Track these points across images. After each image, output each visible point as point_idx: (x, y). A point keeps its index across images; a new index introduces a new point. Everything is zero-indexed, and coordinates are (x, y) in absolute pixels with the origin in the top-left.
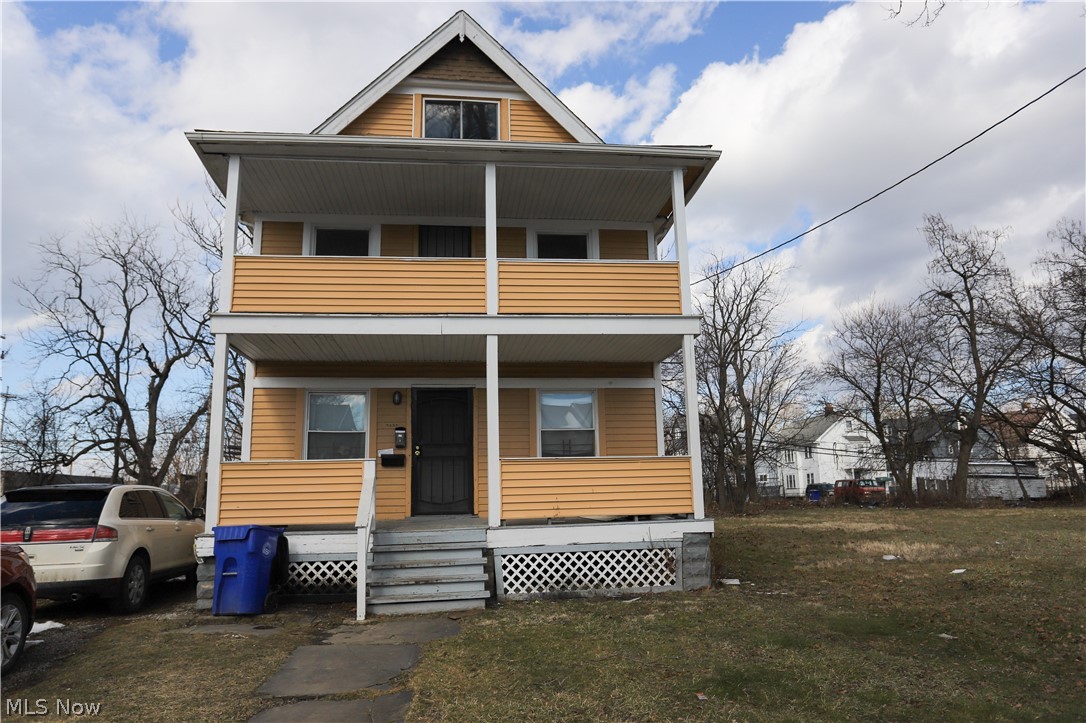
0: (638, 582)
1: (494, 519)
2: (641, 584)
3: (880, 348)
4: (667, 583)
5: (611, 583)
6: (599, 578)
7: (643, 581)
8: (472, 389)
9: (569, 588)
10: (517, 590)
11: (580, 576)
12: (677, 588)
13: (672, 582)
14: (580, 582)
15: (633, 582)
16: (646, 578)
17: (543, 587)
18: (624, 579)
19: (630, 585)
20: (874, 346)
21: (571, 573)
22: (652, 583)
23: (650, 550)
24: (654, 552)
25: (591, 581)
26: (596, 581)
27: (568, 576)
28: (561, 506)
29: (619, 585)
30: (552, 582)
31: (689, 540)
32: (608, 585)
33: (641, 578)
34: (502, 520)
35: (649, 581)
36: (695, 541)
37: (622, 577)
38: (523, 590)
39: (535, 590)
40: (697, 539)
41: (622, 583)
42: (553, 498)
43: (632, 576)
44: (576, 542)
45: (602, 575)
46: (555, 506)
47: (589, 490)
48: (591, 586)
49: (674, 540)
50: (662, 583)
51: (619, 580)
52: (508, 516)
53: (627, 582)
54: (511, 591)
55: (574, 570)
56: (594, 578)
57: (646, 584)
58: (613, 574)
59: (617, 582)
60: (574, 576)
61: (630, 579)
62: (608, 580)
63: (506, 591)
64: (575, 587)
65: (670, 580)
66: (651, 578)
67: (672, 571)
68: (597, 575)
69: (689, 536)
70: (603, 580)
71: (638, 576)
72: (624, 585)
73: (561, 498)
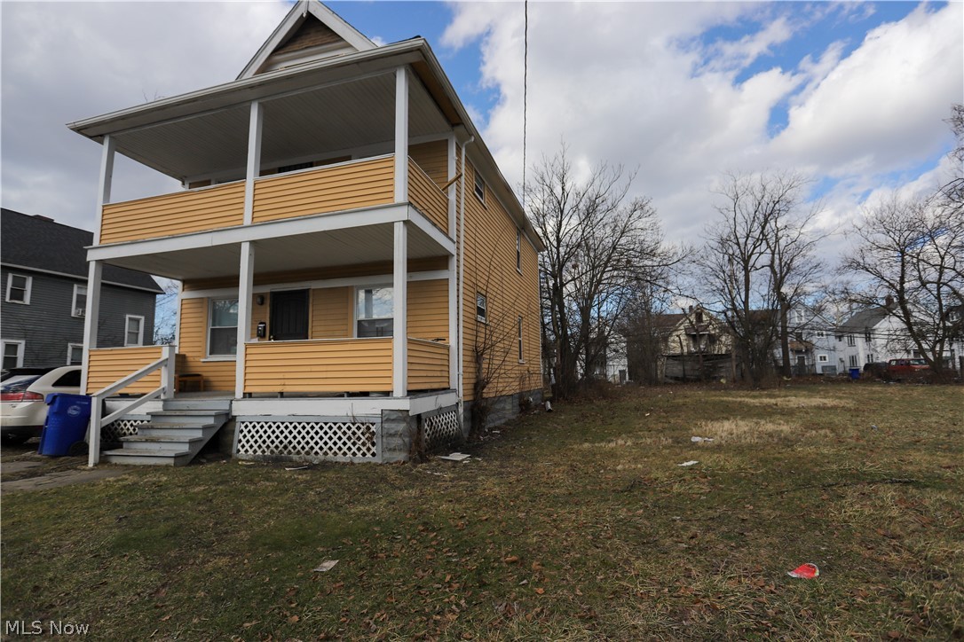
0: (342, 452)
1: (239, 393)
2: (345, 454)
3: (902, 241)
4: (369, 455)
5: (319, 451)
6: (310, 446)
7: (347, 451)
8: (308, 290)
9: (285, 452)
10: (247, 451)
11: (295, 442)
12: (378, 460)
13: (374, 455)
14: (294, 448)
15: (337, 451)
16: (349, 449)
17: (266, 450)
18: (330, 449)
19: (335, 454)
20: (897, 239)
21: (288, 440)
22: (354, 454)
23: (354, 424)
24: (356, 425)
25: (303, 448)
26: (307, 448)
27: (286, 442)
28: (287, 382)
29: (326, 454)
30: (272, 446)
31: (387, 417)
32: (316, 453)
33: (345, 449)
34: (244, 394)
35: (352, 451)
36: (392, 418)
37: (328, 446)
38: (251, 452)
39: (259, 453)
40: (394, 416)
41: (328, 451)
42: (281, 376)
43: (338, 446)
44: (294, 413)
45: (312, 443)
46: (282, 382)
47: (308, 369)
48: (303, 452)
49: (374, 416)
50: (364, 454)
51: (325, 448)
52: (249, 390)
53: (333, 451)
54: (242, 451)
55: (290, 437)
56: (305, 446)
57: (349, 454)
58: (321, 443)
59: (325, 450)
60: (290, 442)
61: (335, 448)
62: (317, 448)
63: (239, 451)
64: (290, 452)
65: (371, 452)
66: (354, 449)
67: (373, 444)
68: (308, 443)
69: (386, 412)
70: (312, 448)
71: (342, 446)
72: (330, 454)
73: (287, 376)
